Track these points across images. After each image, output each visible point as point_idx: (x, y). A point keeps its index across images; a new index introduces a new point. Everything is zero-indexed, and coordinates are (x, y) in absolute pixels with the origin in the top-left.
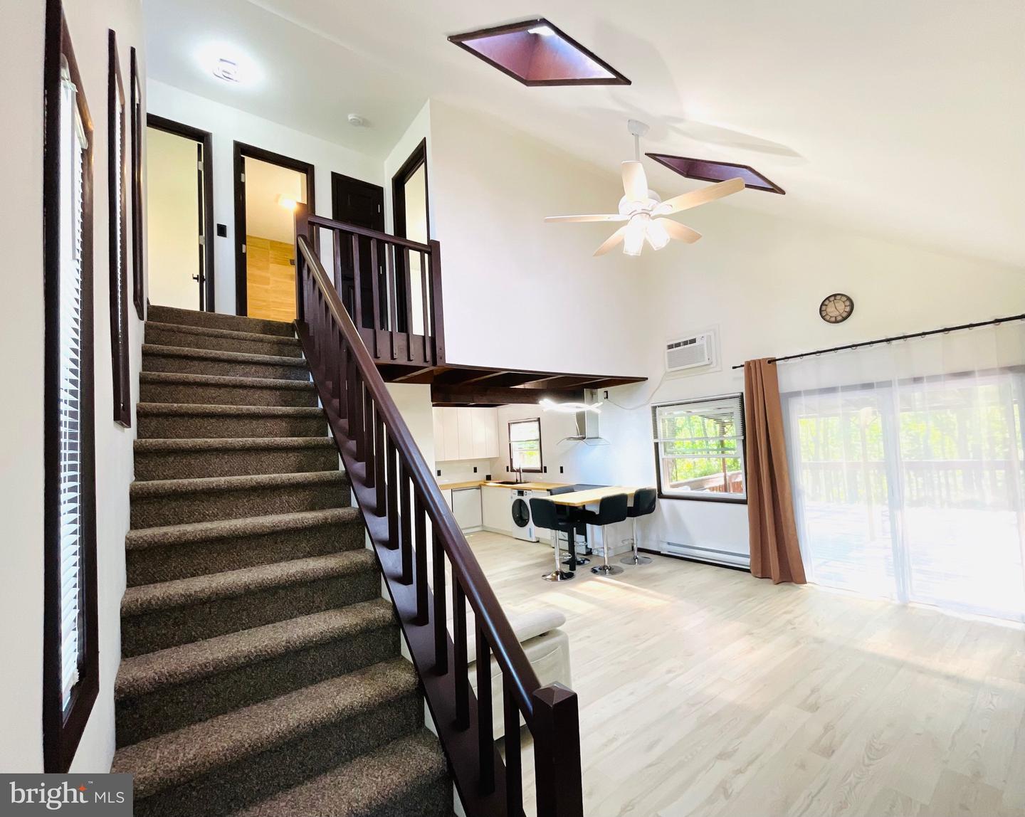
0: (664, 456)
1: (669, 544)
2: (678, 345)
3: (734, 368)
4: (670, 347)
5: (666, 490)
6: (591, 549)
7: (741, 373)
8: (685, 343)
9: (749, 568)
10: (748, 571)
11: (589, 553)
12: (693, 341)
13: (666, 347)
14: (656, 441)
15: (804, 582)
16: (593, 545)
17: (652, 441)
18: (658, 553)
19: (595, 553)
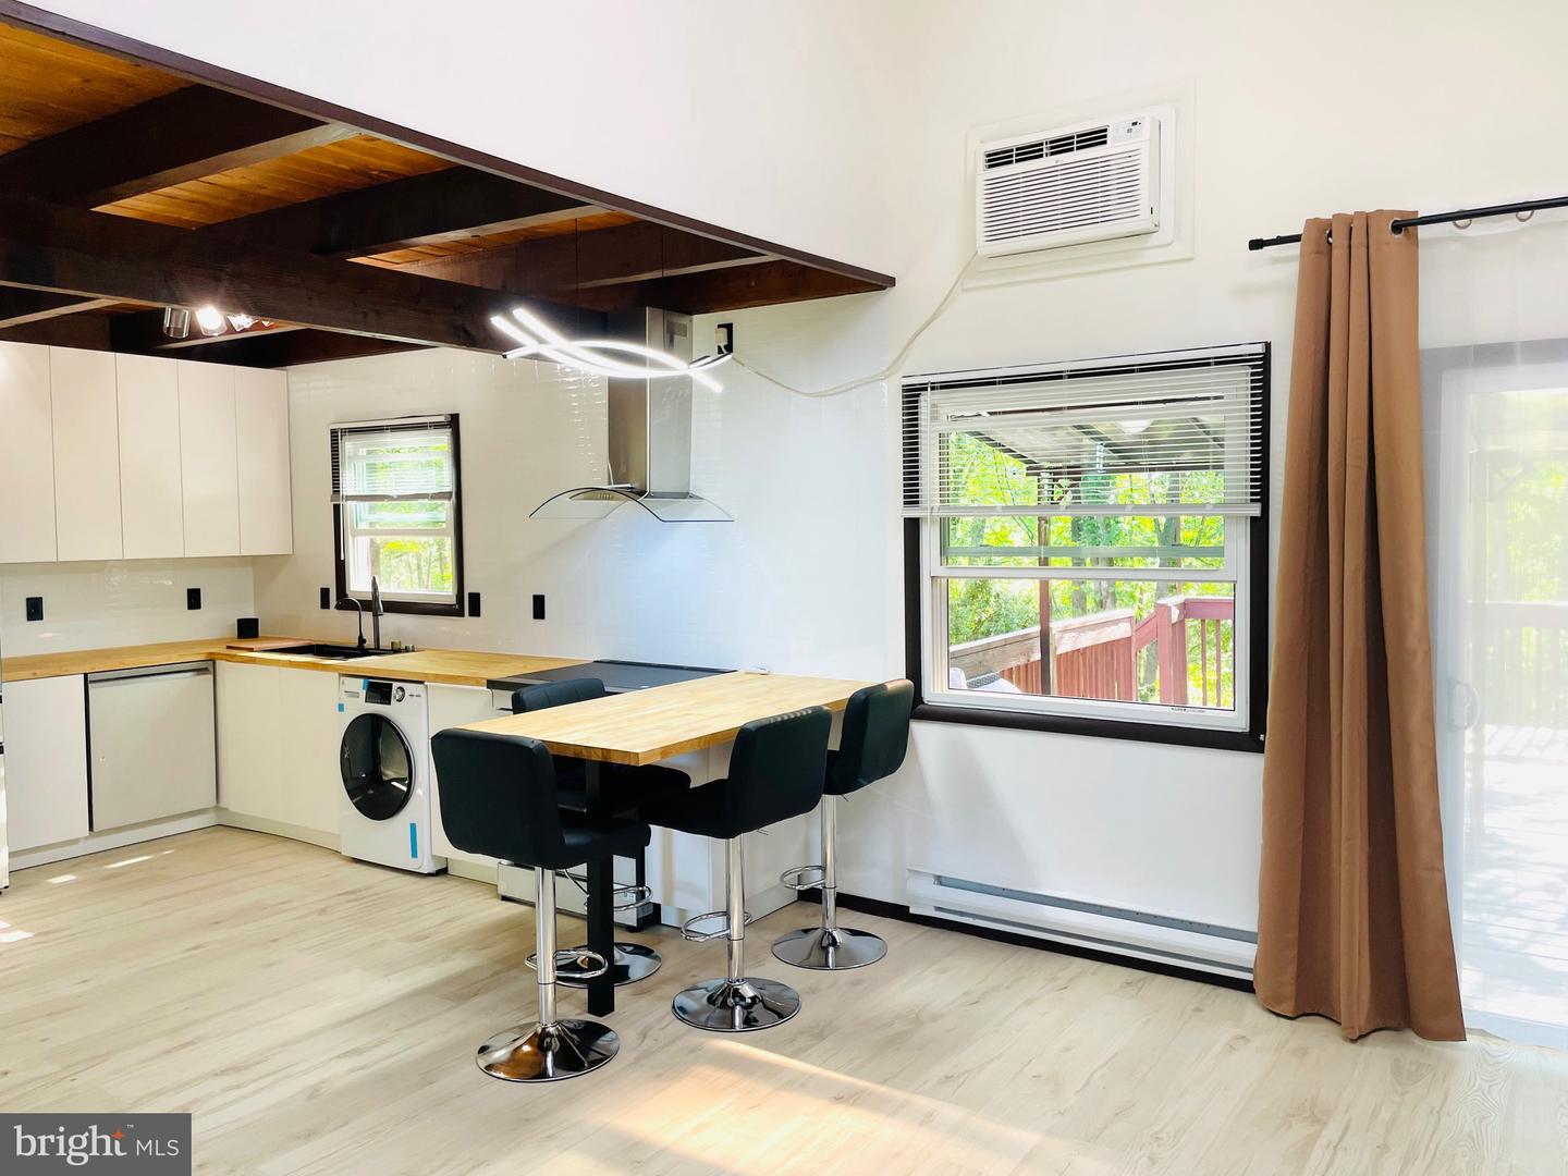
0: (939, 571)
1: (940, 880)
2: (1030, 152)
3: (1256, 245)
4: (996, 159)
5: (936, 691)
6: (657, 907)
7: (1285, 266)
8: (1061, 145)
9: (1248, 976)
10: (1246, 987)
11: (651, 918)
12: (1096, 138)
13: (982, 161)
14: (913, 513)
15: (1457, 1033)
16: (669, 889)
17: (898, 513)
18: (898, 912)
19: (668, 917)
